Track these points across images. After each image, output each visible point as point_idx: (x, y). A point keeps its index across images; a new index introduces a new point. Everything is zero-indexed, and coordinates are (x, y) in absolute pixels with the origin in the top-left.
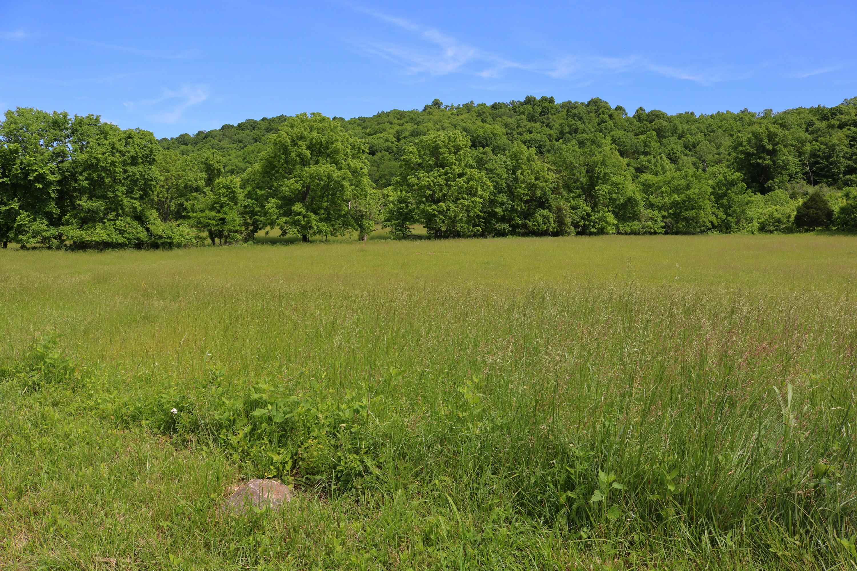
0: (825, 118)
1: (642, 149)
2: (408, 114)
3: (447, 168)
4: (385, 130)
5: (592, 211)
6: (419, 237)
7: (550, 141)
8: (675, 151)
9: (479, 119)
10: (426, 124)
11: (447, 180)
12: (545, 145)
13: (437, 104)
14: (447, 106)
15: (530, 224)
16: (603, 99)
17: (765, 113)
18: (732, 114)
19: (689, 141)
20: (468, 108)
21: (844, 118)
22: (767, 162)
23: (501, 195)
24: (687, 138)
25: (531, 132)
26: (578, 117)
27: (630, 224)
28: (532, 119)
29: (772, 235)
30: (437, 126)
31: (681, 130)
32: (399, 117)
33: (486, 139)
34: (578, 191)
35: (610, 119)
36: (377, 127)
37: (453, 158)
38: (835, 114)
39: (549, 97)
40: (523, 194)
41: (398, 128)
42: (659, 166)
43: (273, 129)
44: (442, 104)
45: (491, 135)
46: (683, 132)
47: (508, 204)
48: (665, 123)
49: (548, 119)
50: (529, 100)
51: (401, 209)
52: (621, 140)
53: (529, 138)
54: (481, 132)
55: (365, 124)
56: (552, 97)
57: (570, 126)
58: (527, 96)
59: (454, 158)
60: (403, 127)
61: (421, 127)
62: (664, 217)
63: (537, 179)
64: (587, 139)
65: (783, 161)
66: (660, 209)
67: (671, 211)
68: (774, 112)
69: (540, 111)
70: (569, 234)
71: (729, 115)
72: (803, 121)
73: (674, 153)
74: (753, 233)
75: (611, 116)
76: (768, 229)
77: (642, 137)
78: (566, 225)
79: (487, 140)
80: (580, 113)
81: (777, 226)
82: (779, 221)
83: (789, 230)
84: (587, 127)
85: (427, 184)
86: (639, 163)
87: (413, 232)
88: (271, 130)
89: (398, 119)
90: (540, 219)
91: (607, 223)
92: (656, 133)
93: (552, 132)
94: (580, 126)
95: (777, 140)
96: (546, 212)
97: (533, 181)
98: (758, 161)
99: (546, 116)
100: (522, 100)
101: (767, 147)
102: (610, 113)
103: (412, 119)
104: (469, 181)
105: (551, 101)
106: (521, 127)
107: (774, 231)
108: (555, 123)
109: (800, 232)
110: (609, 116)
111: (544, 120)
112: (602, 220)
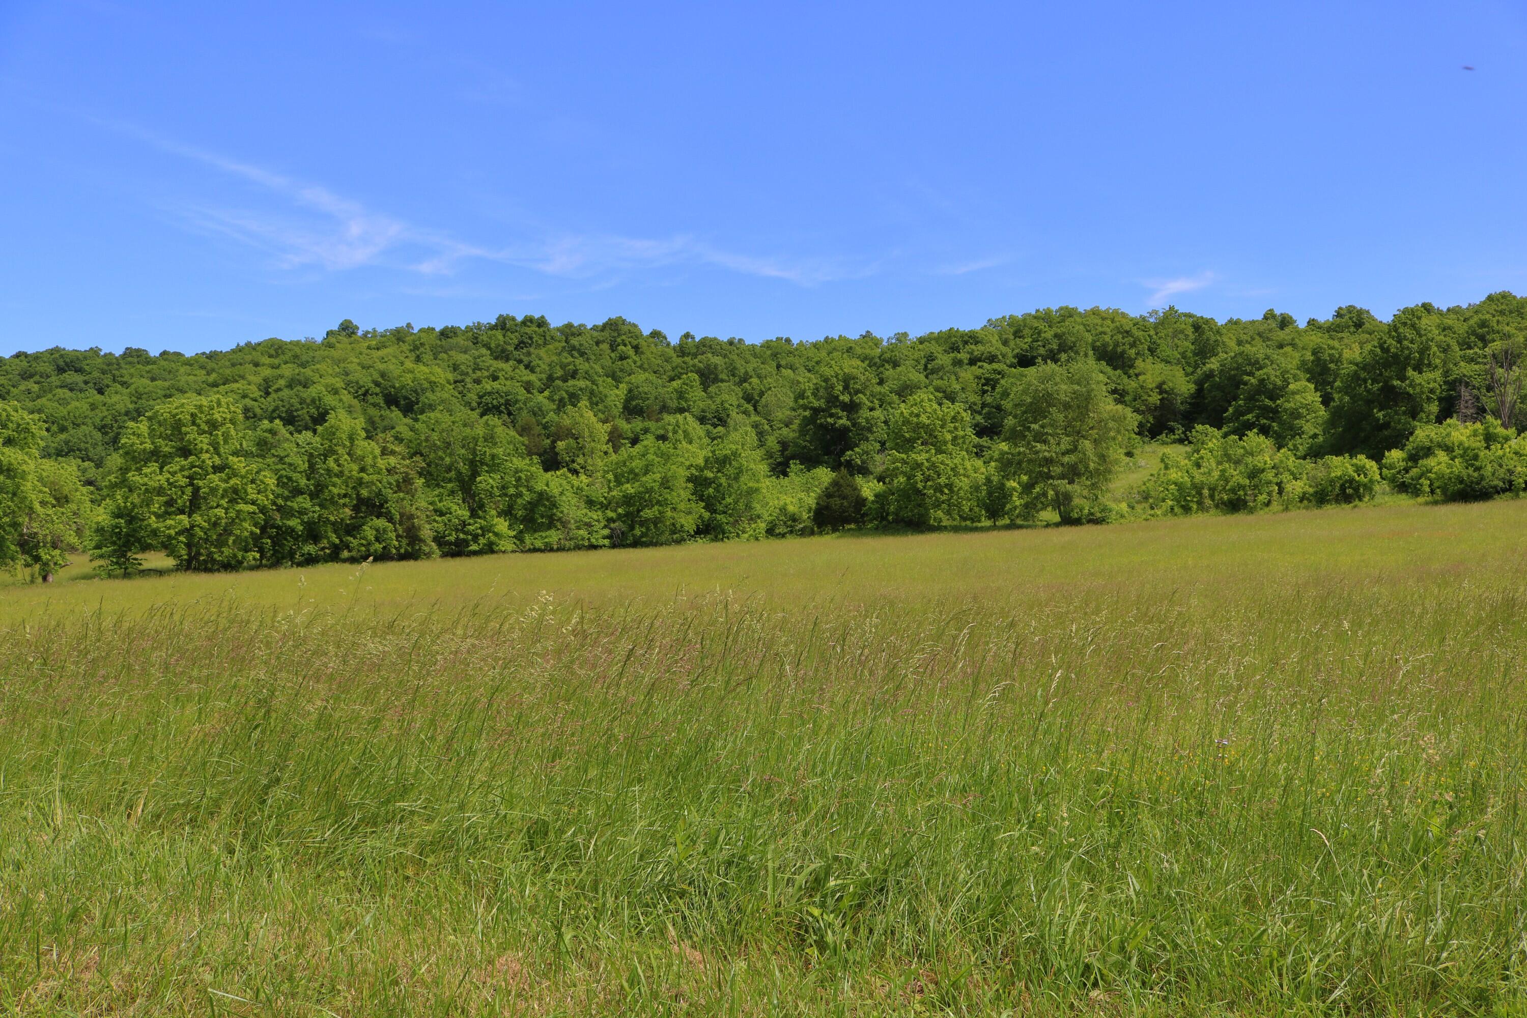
0: (954, 348)
1: (673, 404)
2: (289, 347)
3: (192, 458)
4: (243, 377)
5: (470, 517)
6: (160, 573)
7: (529, 392)
8: (727, 405)
9: (413, 356)
10: (318, 366)
11: (191, 478)
12: (517, 401)
13: (347, 328)
14: (368, 332)
15: (354, 542)
16: (629, 319)
17: (897, 339)
18: (846, 340)
19: (753, 389)
20: (399, 335)
21: (978, 350)
22: (841, 422)
23: (300, 499)
24: (750, 384)
25: (495, 378)
26: (579, 351)
27: (544, 534)
28: (502, 355)
29: (783, 540)
30: (337, 370)
31: (743, 371)
32: (273, 352)
33: (416, 391)
34: (449, 486)
35: (636, 352)
36: (228, 371)
37: (203, 442)
38: (966, 343)
39: (537, 316)
40: (339, 495)
41: (267, 372)
42: (680, 432)
43: (36, 374)
44: (358, 328)
45: (426, 385)
46: (746, 373)
47: (314, 512)
48: (717, 360)
49: (529, 354)
50: (503, 324)
51: (117, 527)
52: (641, 389)
53: (489, 388)
54: (408, 379)
55: (211, 365)
56: (543, 317)
57: (563, 366)
58: (501, 316)
59: (206, 441)
60: (278, 372)
61: (308, 372)
62: (610, 520)
64: (581, 389)
66: (604, 507)
67: (620, 510)
68: (911, 337)
69: (516, 342)
70: (428, 555)
71: (843, 343)
72: (922, 354)
73: (725, 409)
74: (757, 539)
75: (636, 348)
76: (777, 531)
77: (676, 384)
78: (421, 540)
79: (418, 394)
80: (581, 345)
81: (791, 526)
82: (793, 518)
83: (805, 532)
84: (592, 368)
85: (156, 485)
86: (664, 428)
87: (146, 565)
89: (270, 356)
90: (370, 534)
91: (496, 534)
92: (697, 377)
93: (533, 377)
94: (581, 367)
95: (857, 386)
96: (381, 523)
97: (354, 473)
98: (829, 420)
99: (525, 350)
100: (493, 321)
101: (841, 398)
102: (635, 343)
103: (296, 357)
104: (230, 478)
105: (541, 323)
106: (480, 369)
107: (786, 533)
108: (540, 362)
109: (820, 533)
110: (632, 347)
111: (522, 357)
112: (489, 531)
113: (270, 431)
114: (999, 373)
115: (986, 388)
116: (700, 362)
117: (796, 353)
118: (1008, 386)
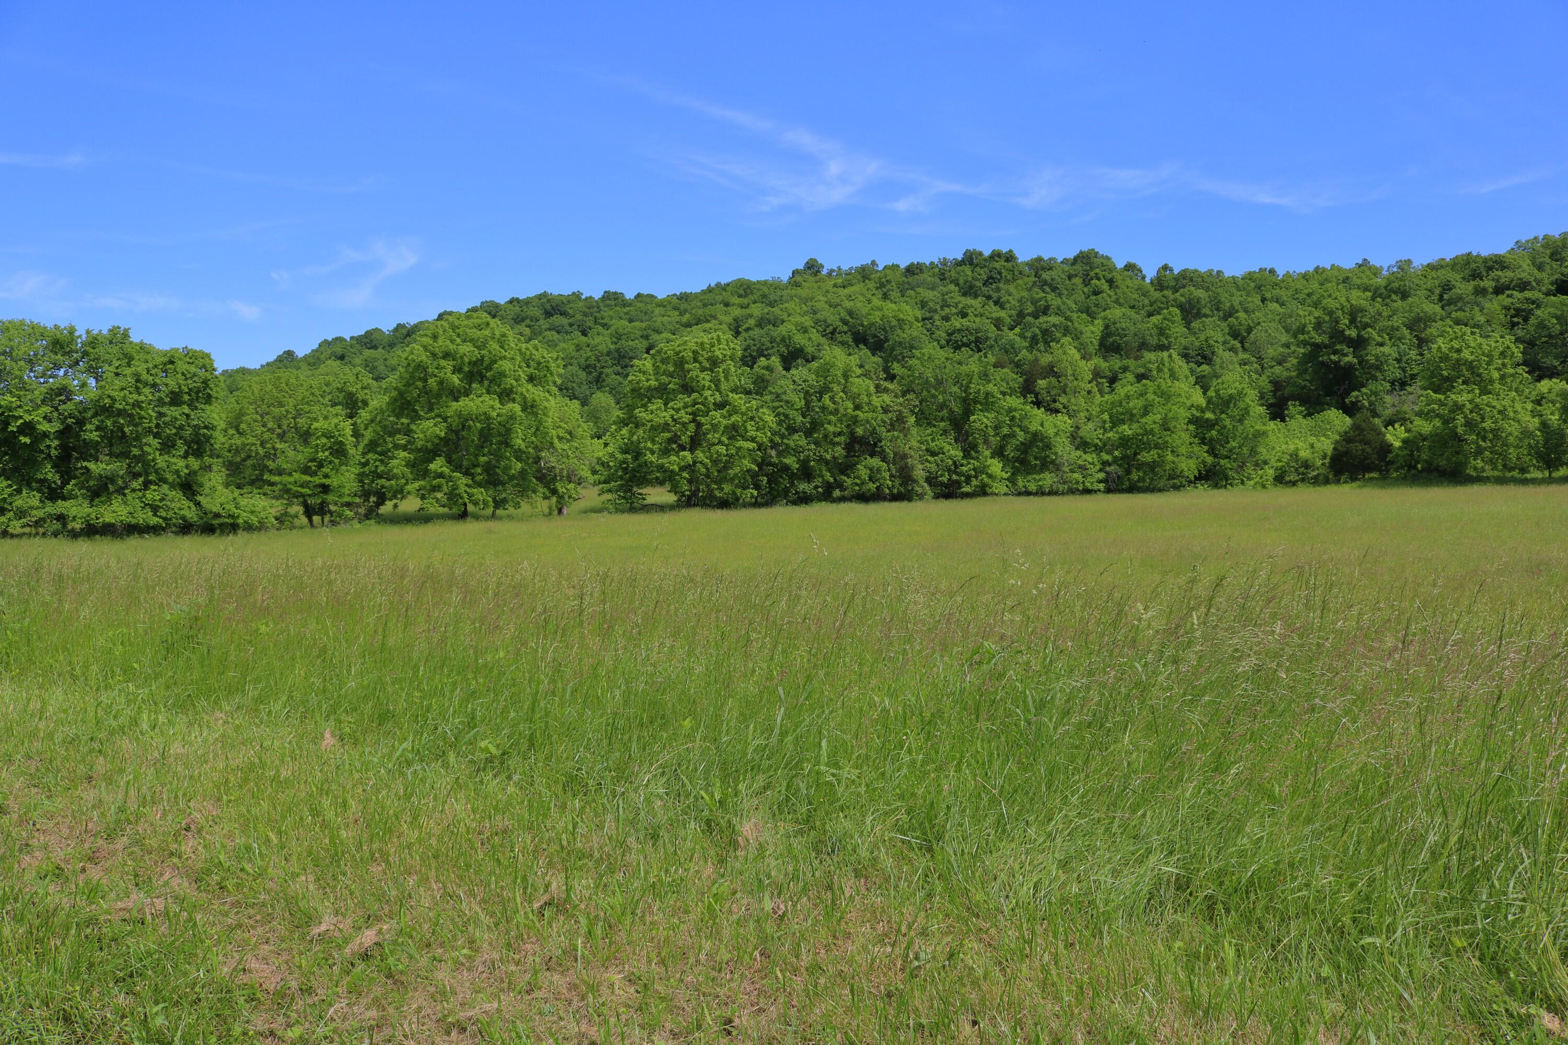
0: (1476, 275)
1: (1154, 341)
2: (758, 286)
3: (695, 395)
4: (714, 317)
5: (964, 457)
6: (661, 508)
7: (999, 329)
8: (1211, 342)
9: (879, 294)
10: (786, 305)
11: (694, 414)
12: (987, 339)
13: (813, 267)
14: (832, 271)
15: (848, 481)
16: (1102, 251)
17: (1399, 267)
18: (1339, 269)
19: (1240, 324)
20: (864, 273)
21: (1505, 276)
22: (1347, 359)
23: (796, 437)
24: (1237, 318)
25: (964, 315)
26: (1050, 286)
27: (1037, 477)
28: (969, 291)
29: (1294, 488)
30: (805, 308)
31: (1228, 305)
32: (742, 292)
33: (884, 329)
34: (942, 424)
35: (1111, 287)
36: (700, 312)
37: (705, 379)
38: (1490, 269)
39: (1004, 250)
40: (834, 433)
41: (737, 312)
42: (1166, 370)
44: (823, 267)
45: (894, 323)
46: (1232, 307)
47: (808, 450)
48: (1200, 293)
49: (998, 290)
50: (970, 259)
51: (624, 463)
52: (1118, 325)
53: (958, 326)
54: (876, 317)
55: (683, 306)
56: (1011, 251)
57: (1034, 302)
58: (967, 251)
59: (708, 378)
60: (748, 311)
61: (776, 310)
62: (1105, 463)
63: (857, 407)
64: (1054, 325)
65: (1377, 358)
66: (1098, 449)
67: (1116, 453)
68: (1415, 264)
69: (985, 277)
70: (921, 497)
71: (1336, 273)
72: (1437, 282)
73: (1209, 346)
74: (1264, 487)
75: (1111, 282)
76: (1287, 479)
77: (1155, 319)
78: (914, 481)
79: (886, 333)
80: (1053, 279)
81: (1303, 474)
82: (1306, 465)
83: (1322, 481)
84: (1064, 303)
85: (662, 421)
86: (1144, 366)
87: (650, 500)
88: (523, 320)
89: (740, 296)
90: (864, 473)
91: (990, 476)
92: (1178, 312)
93: (1003, 314)
94: (1053, 302)
95: (1365, 320)
96: (875, 462)
97: (850, 411)
98: (1332, 357)
99: (994, 286)
100: (960, 257)
101: (1347, 333)
102: (1110, 276)
103: (764, 296)
104: (730, 415)
105: (1009, 257)
106: (948, 306)
107: (1297, 481)
108: (1010, 298)
109: (1338, 482)
110: (1107, 281)
111: (991, 292)
112: (982, 472)
113: (768, 368)
114: (1533, 302)
115: (1516, 320)
116: (1181, 295)
117: (1282, 285)
118: (1545, 317)
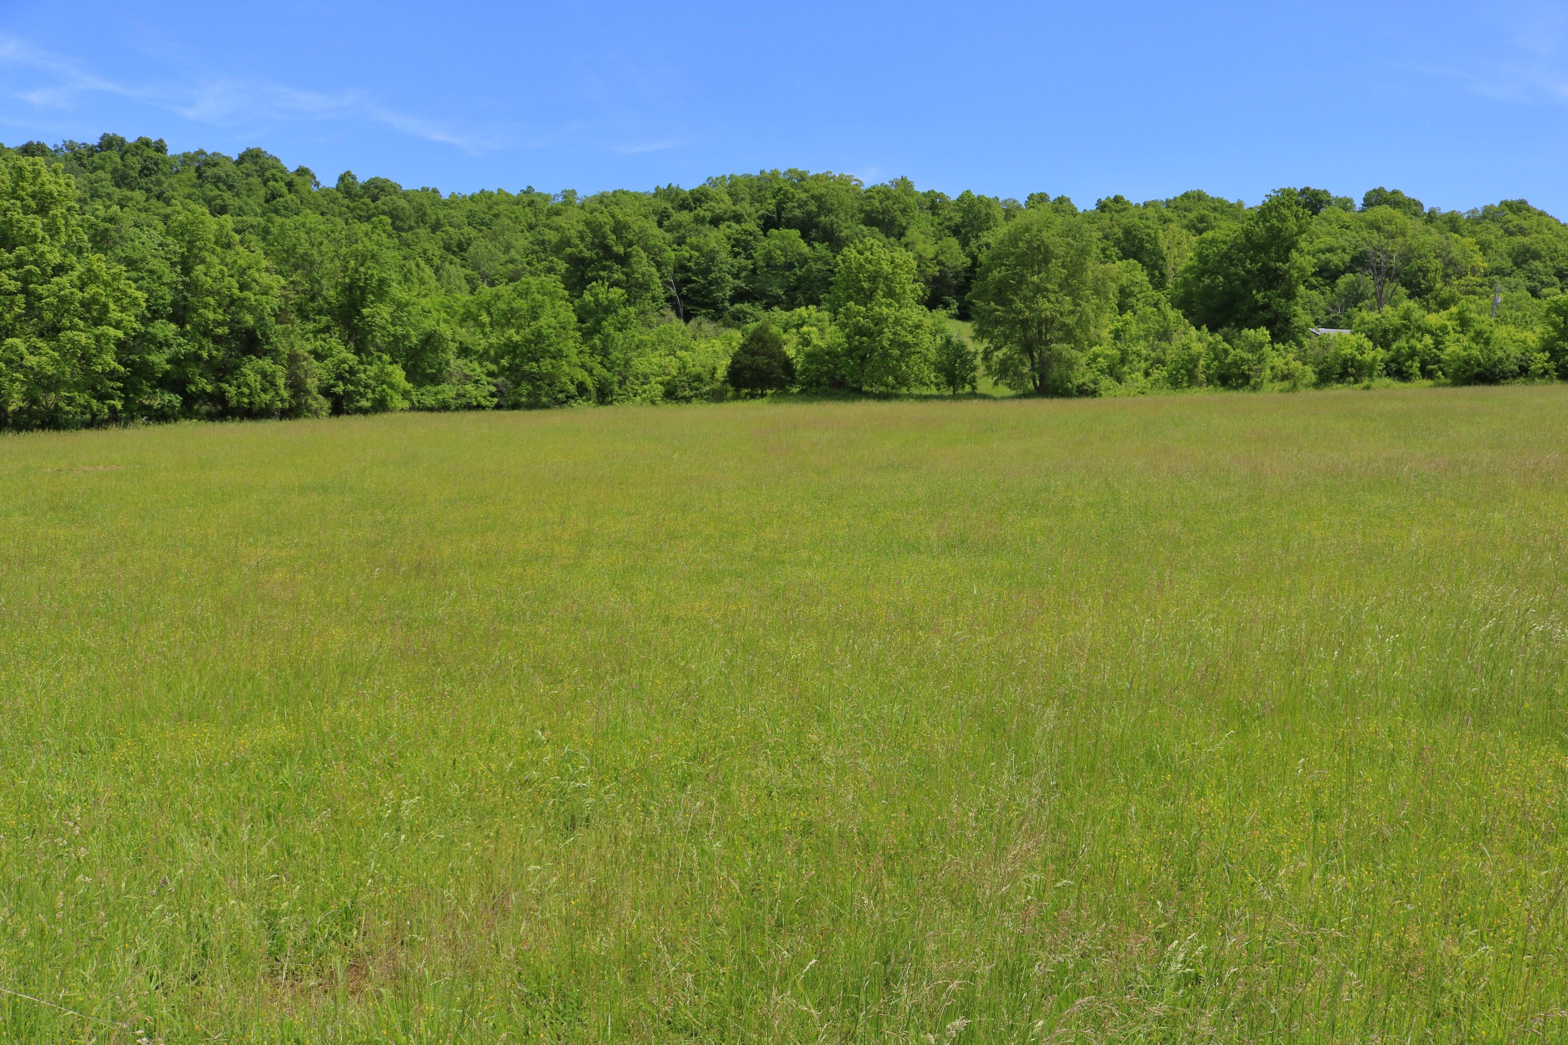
0: (683, 206)
3: (21, 250)
5: (359, 363)
8: (429, 255)
11: (24, 280)
15: (231, 391)
16: (269, 151)
17: (567, 195)
18: (507, 195)
19: (451, 238)
22: (616, 276)
23: (158, 323)
24: (446, 232)
26: (225, 183)
27: (432, 390)
28: (121, 180)
29: (689, 405)
31: (434, 217)
34: (323, 319)
35: (290, 191)
37: (37, 224)
39: (154, 138)
40: (215, 321)
46: (438, 220)
47: (179, 345)
48: (403, 203)
49: (159, 183)
50: (111, 143)
56: (161, 141)
58: (105, 135)
62: (490, 374)
63: (243, 287)
65: (643, 275)
66: (481, 358)
67: (504, 362)
68: (579, 195)
69: (139, 167)
70: (316, 413)
74: (653, 402)
75: (290, 185)
76: (680, 395)
78: (308, 392)
80: (228, 176)
81: (697, 389)
82: (698, 378)
83: (718, 396)
84: (247, 204)
90: (254, 379)
91: (392, 386)
92: (390, 221)
94: (231, 202)
95: (631, 236)
96: (266, 363)
98: (602, 273)
99: (153, 178)
100: (94, 141)
102: (288, 179)
105: (160, 147)
107: (691, 397)
108: (175, 193)
109: (737, 397)
110: (286, 185)
111: (150, 185)
112: (384, 382)
113: (111, 220)
114: (751, 234)
115: (736, 249)
116: (383, 204)
118: (771, 248)
